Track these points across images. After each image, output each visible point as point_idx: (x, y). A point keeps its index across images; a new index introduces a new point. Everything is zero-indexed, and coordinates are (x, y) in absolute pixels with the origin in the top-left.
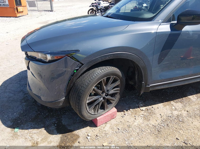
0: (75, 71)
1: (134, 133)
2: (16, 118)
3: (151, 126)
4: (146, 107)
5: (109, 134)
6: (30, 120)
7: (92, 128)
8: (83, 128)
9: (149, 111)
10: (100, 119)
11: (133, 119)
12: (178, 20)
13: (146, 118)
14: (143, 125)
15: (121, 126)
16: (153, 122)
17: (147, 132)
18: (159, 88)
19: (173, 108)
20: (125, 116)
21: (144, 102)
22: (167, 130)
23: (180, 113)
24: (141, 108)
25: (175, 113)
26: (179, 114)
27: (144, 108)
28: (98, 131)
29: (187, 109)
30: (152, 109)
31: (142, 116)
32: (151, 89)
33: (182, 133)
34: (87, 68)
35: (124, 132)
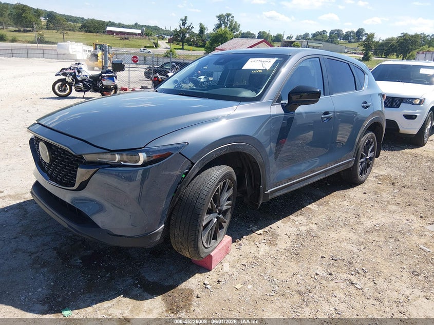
0: (184, 176)
1: (267, 265)
2: (47, 296)
3: (283, 250)
4: (263, 230)
5: (235, 274)
6: (82, 290)
7: (204, 274)
8: (190, 277)
9: (270, 233)
10: (215, 255)
11: (255, 248)
12: (290, 99)
13: (271, 243)
14: (273, 252)
15: (246, 261)
16: (282, 246)
17: (282, 258)
18: (278, 194)
19: (297, 223)
20: (243, 247)
21: (256, 223)
22: (304, 251)
23: (308, 227)
24: (256, 232)
25: (303, 228)
26: (309, 229)
27: (261, 231)
28: (215, 275)
29: (314, 221)
30: (272, 230)
31: (263, 241)
32: (270, 197)
33: (324, 249)
34: (199, 169)
35: (253, 267)
